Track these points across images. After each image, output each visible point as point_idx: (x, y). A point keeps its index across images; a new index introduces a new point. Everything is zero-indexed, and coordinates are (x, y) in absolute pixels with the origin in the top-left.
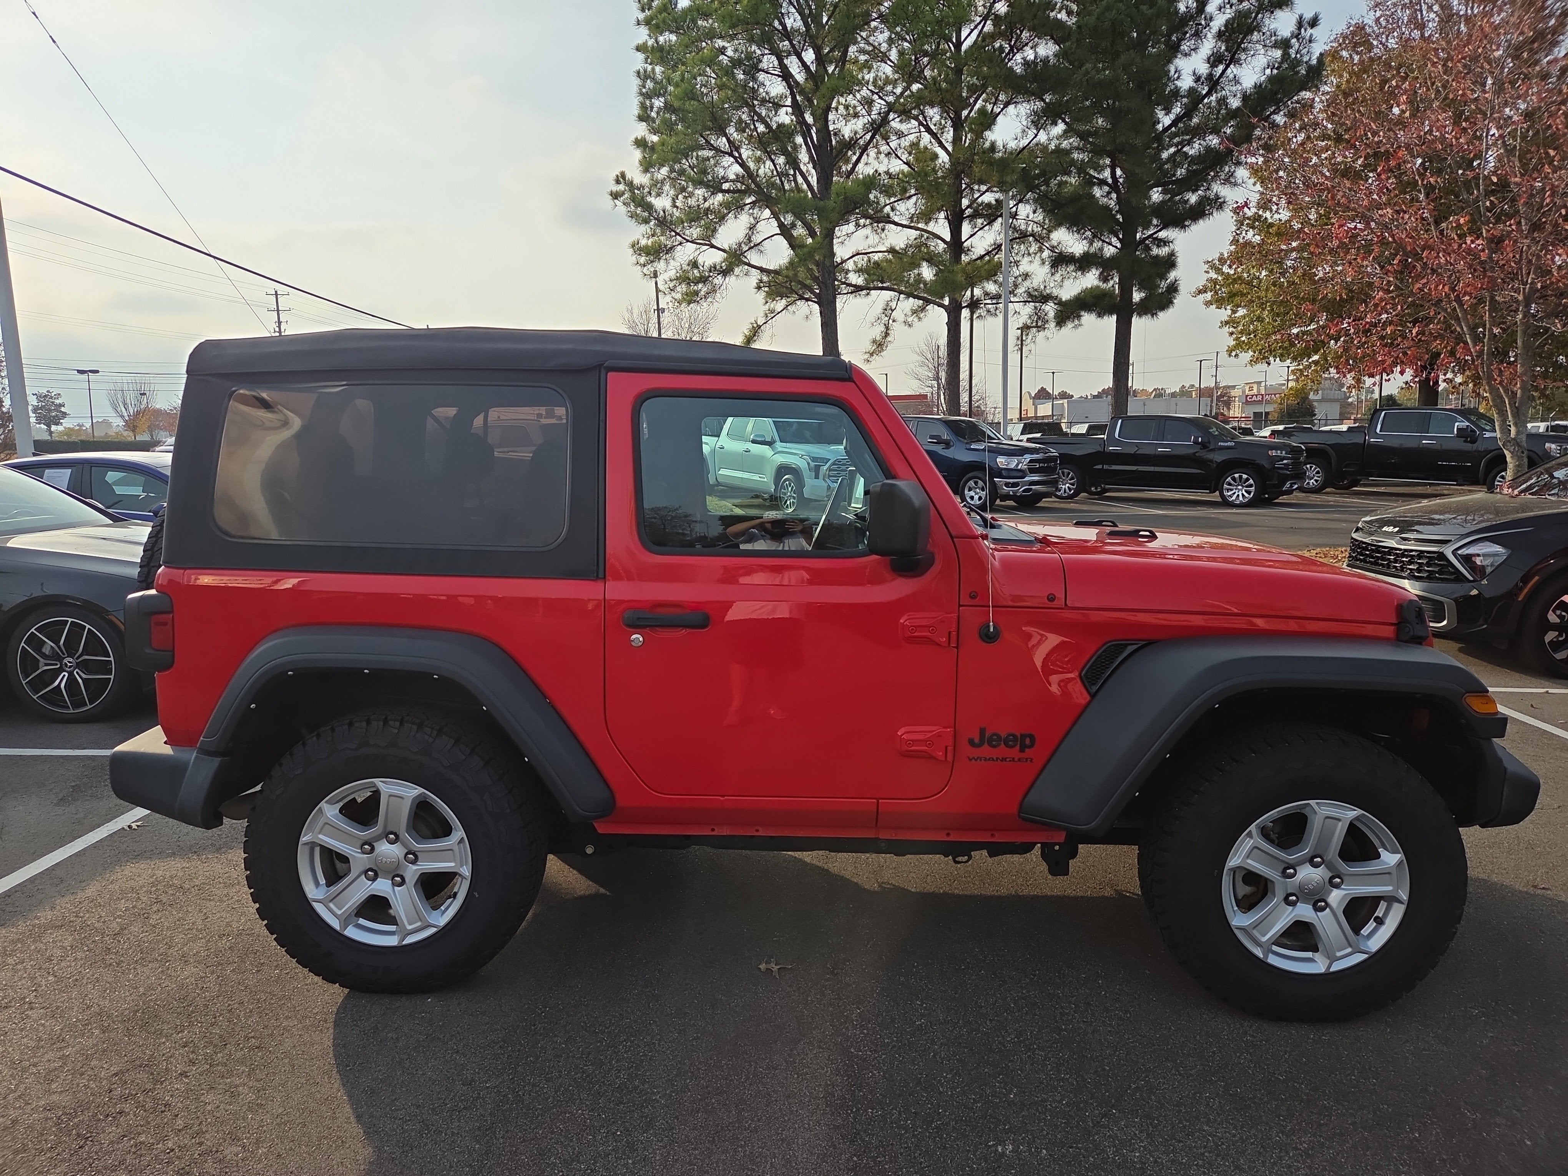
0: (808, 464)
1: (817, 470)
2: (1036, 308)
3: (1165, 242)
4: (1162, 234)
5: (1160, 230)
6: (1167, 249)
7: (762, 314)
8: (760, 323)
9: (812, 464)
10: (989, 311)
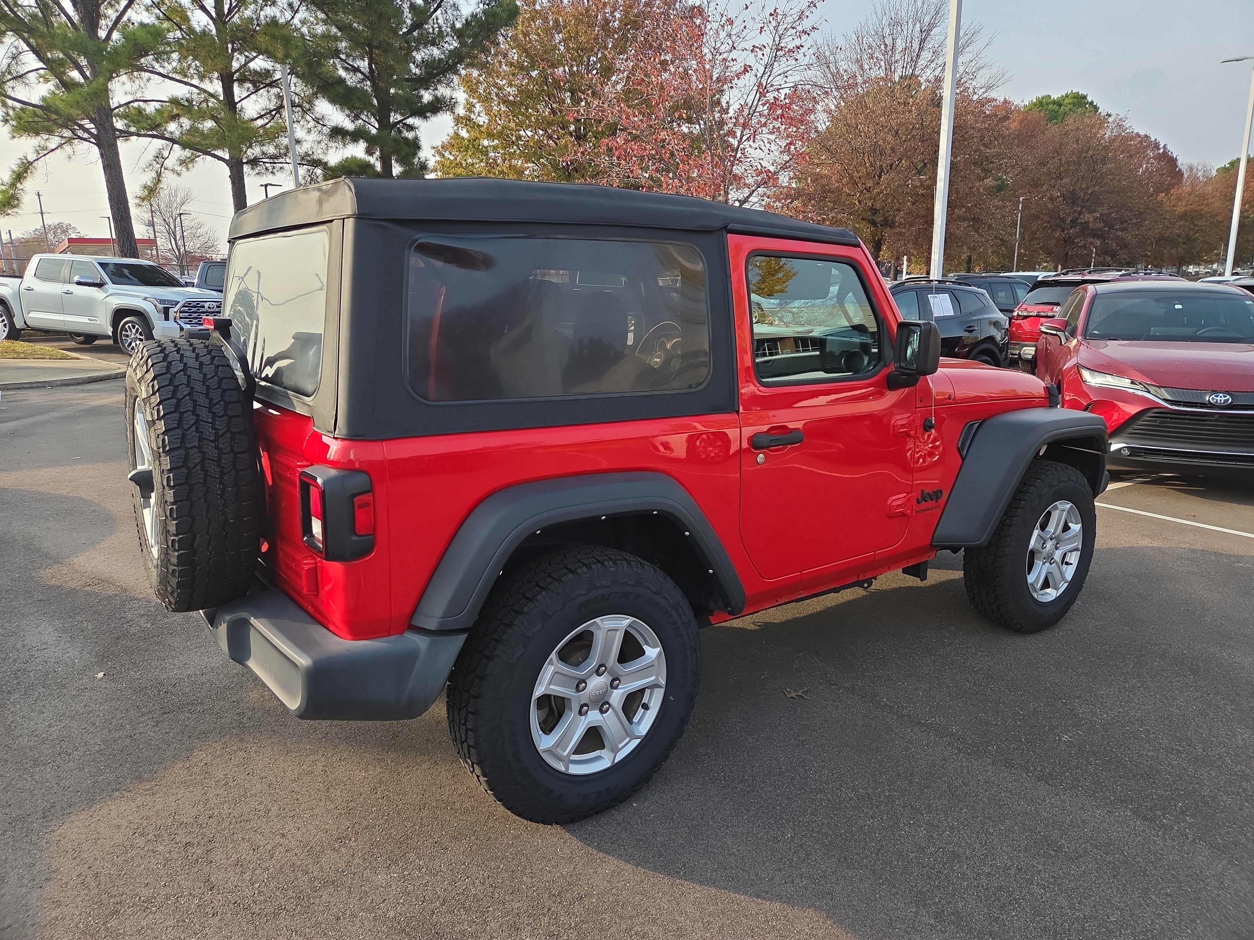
0: (155, 306)
1: (166, 311)
2: (309, 171)
3: (411, 128)
4: (410, 121)
5: (408, 118)
6: (414, 133)
7: (32, 150)
8: (31, 159)
9: (161, 306)
10: (267, 169)
